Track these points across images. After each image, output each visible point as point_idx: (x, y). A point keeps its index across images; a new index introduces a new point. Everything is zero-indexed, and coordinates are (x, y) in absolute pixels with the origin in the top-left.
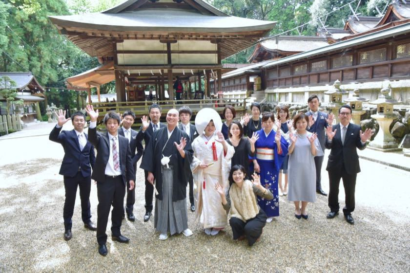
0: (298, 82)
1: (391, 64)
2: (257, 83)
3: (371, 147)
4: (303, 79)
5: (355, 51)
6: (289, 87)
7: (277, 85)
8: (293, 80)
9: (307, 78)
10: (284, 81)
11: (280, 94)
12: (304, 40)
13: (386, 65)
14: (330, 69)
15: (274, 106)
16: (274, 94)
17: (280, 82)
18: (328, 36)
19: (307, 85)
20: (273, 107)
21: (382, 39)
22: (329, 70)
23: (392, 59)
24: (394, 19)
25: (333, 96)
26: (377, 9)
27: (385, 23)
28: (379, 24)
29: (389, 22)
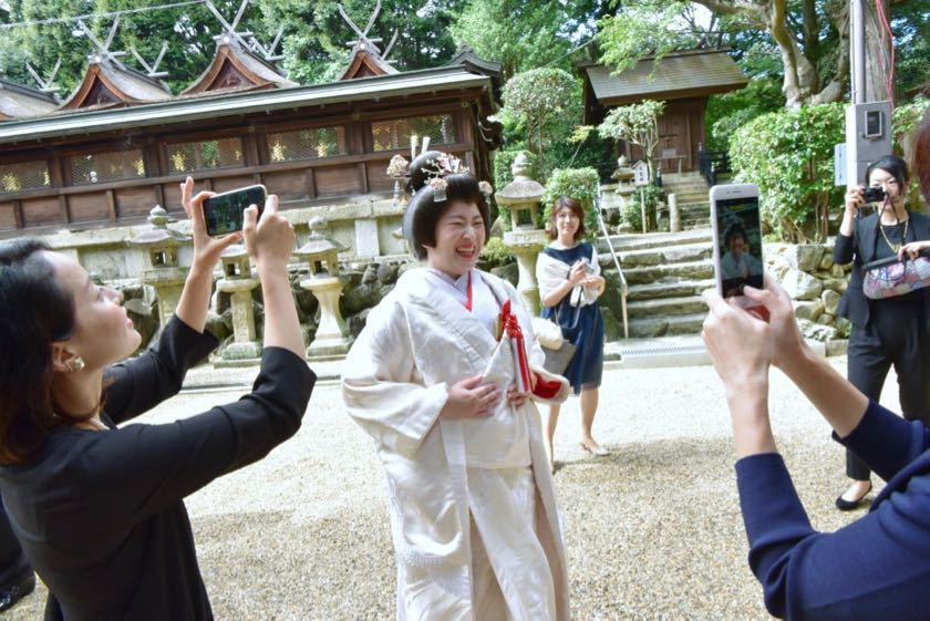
1: (262, 174)
3: (315, 357)
5: (151, 141)
14: (65, 185)
21: (237, 116)
22: (63, 191)
23: (261, 163)
24: (106, 99)
25: (152, 249)
26: (33, 72)
27: (85, 104)
28: (71, 104)
29: (95, 102)
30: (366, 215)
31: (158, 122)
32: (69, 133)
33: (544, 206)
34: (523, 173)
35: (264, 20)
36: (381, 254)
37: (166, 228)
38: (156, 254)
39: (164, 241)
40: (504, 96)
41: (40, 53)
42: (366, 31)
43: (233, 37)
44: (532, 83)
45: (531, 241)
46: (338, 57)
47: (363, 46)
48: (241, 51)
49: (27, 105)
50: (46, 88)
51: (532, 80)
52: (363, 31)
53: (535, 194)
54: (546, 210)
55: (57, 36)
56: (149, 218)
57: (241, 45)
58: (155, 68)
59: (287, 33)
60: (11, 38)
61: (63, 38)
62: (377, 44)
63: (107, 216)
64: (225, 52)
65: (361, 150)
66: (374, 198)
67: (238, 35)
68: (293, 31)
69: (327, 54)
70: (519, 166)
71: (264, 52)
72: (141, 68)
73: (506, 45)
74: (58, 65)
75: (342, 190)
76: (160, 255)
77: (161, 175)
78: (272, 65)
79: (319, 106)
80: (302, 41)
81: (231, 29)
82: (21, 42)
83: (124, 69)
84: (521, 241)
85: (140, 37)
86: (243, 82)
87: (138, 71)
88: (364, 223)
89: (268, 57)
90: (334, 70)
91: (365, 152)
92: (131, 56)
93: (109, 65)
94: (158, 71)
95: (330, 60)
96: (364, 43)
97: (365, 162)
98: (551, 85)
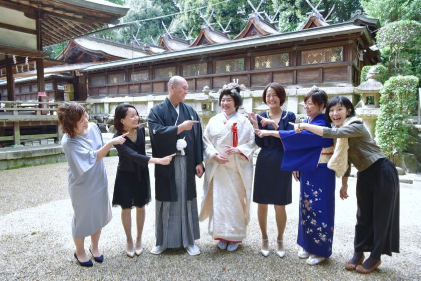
0: (138, 90)
1: (251, 74)
2: (69, 91)
4: (143, 87)
6: (123, 96)
7: (105, 94)
8: (129, 87)
9: (149, 86)
10: (116, 89)
11: (110, 104)
12: (125, 48)
13: (245, 75)
15: (104, 119)
16: (102, 104)
17: (110, 90)
18: (147, 49)
19: (150, 94)
20: (102, 120)
23: (251, 70)
24: (206, 43)
25: (202, 103)
26: (184, 33)
27: (198, 45)
28: (193, 45)
29: (201, 44)
30: (293, 95)
31: (214, 52)
32: (183, 56)
33: (380, 96)
34: (373, 78)
35: (273, 5)
36: (298, 113)
37: (208, 95)
38: (204, 105)
39: (206, 100)
40: (377, 37)
41: (187, 25)
42: (317, 7)
43: (256, 14)
44: (394, 29)
45: (371, 114)
46: (303, 20)
47: (314, 14)
48: (258, 21)
49: (180, 45)
50: (187, 39)
51: (394, 27)
52: (314, 7)
53: (377, 89)
54: (381, 98)
55: (194, 18)
56: (203, 91)
57: (259, 17)
58: (226, 29)
59: (282, 10)
60: (180, 20)
61: (196, 19)
62: (321, 13)
63: (192, 89)
64: (252, 21)
65: (295, 64)
66: (298, 86)
67: (259, 14)
68: (285, 9)
69: (299, 19)
70: (371, 73)
71: (270, 20)
72: (221, 30)
73: (392, 9)
74: (192, 30)
75: (284, 82)
76: (205, 105)
77: (212, 73)
78: (273, 26)
79: (278, 44)
80: (288, 13)
81: (256, 10)
82: (182, 21)
83: (213, 30)
84: (366, 113)
85: (223, 16)
86: (258, 33)
87: (219, 31)
88: (293, 98)
89: (272, 22)
90: (300, 26)
91: (297, 65)
92: (218, 25)
93: (208, 29)
94: (227, 30)
95: (299, 21)
96: (316, 13)
97: (296, 70)
98: (406, 29)
